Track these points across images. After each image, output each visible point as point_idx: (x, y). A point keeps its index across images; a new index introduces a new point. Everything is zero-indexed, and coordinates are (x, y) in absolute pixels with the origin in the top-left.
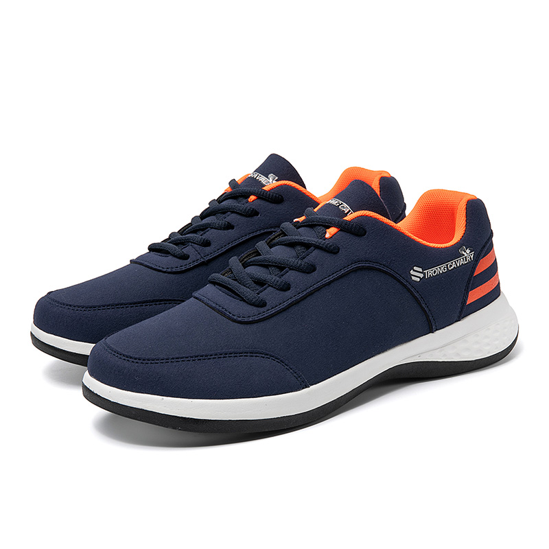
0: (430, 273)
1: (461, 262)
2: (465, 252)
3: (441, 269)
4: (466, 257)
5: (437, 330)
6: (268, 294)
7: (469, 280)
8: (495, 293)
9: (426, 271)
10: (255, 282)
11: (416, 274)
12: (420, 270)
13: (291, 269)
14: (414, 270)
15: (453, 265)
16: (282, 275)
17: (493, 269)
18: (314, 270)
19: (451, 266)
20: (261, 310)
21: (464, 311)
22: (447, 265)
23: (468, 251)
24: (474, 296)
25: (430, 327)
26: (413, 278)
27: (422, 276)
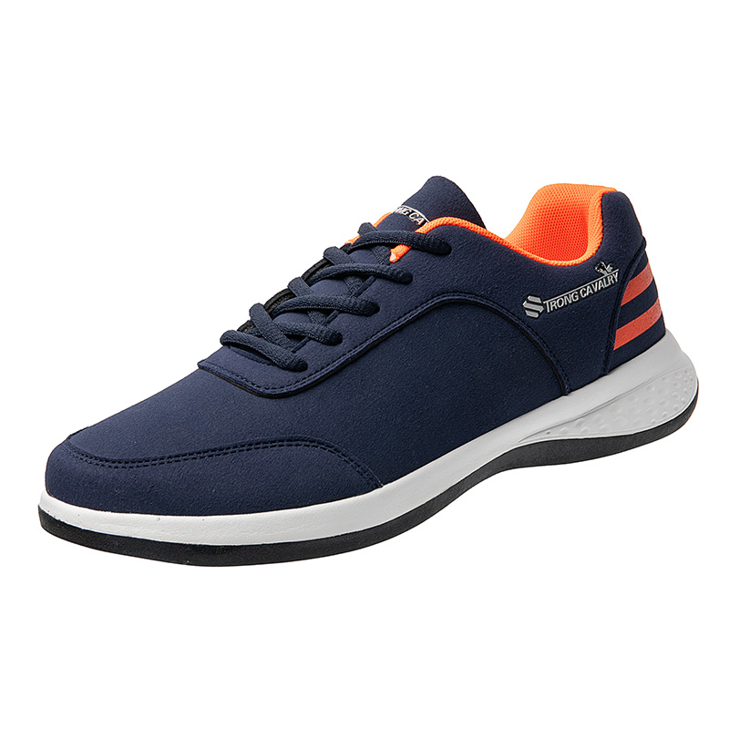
0: (554, 304)
1: (599, 285)
2: (604, 269)
3: (569, 298)
4: (606, 278)
5: (572, 391)
6: (309, 352)
7: (615, 312)
8: (657, 332)
9: (547, 302)
10: (288, 336)
11: (533, 307)
12: (538, 300)
13: (341, 312)
14: (529, 302)
15: (586, 290)
16: (329, 322)
17: (651, 295)
18: (377, 310)
19: (585, 292)
20: (301, 375)
21: (610, 361)
22: (579, 291)
23: (609, 268)
24: (624, 336)
25: (561, 386)
26: (528, 313)
27: (541, 309)
